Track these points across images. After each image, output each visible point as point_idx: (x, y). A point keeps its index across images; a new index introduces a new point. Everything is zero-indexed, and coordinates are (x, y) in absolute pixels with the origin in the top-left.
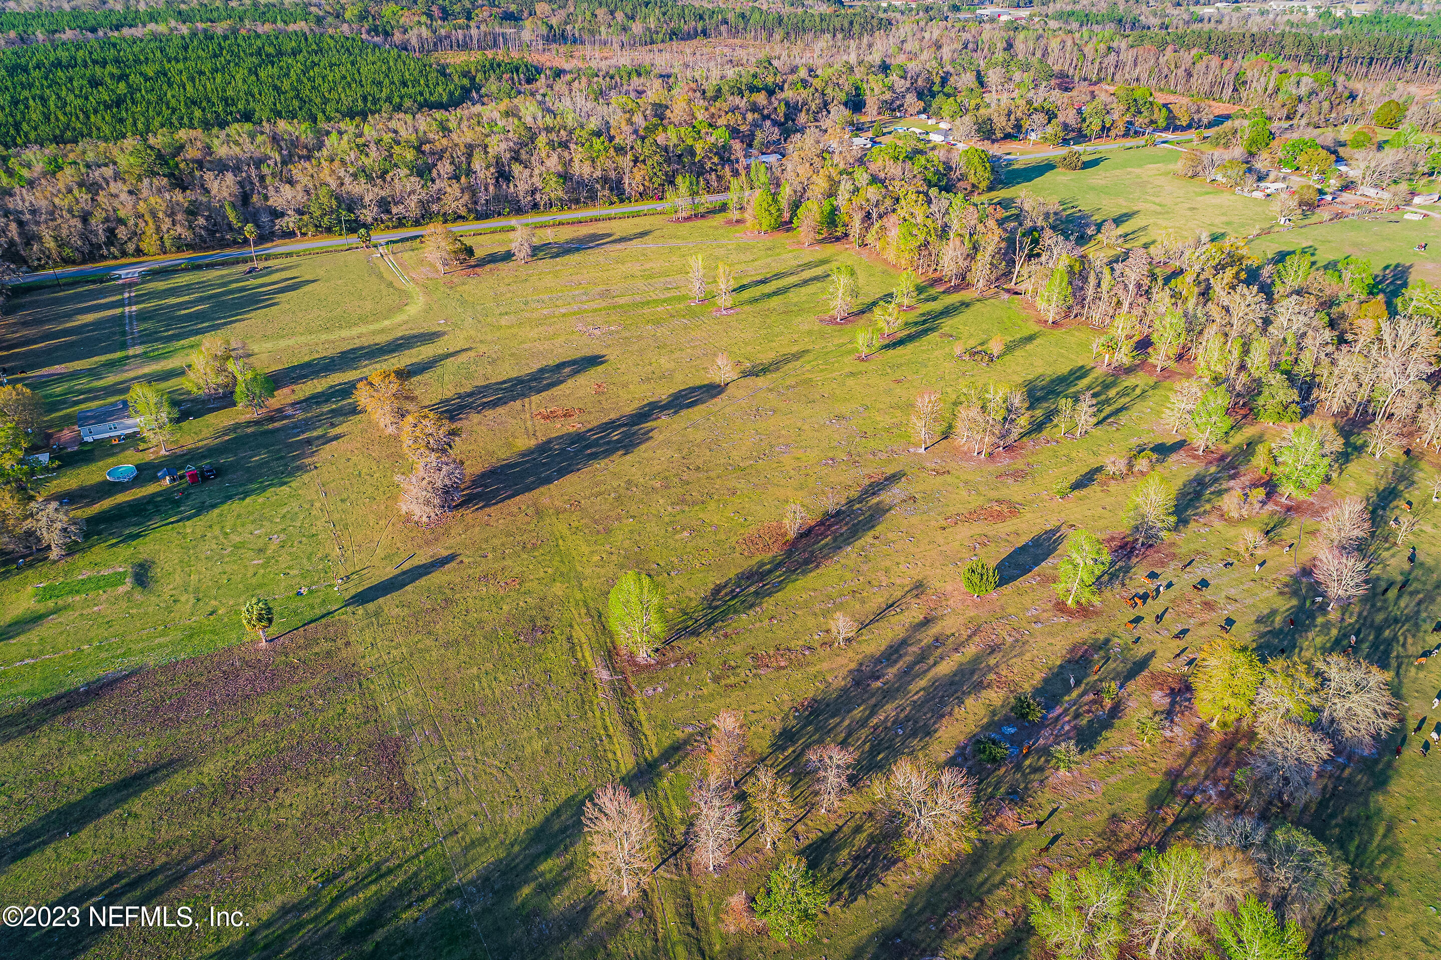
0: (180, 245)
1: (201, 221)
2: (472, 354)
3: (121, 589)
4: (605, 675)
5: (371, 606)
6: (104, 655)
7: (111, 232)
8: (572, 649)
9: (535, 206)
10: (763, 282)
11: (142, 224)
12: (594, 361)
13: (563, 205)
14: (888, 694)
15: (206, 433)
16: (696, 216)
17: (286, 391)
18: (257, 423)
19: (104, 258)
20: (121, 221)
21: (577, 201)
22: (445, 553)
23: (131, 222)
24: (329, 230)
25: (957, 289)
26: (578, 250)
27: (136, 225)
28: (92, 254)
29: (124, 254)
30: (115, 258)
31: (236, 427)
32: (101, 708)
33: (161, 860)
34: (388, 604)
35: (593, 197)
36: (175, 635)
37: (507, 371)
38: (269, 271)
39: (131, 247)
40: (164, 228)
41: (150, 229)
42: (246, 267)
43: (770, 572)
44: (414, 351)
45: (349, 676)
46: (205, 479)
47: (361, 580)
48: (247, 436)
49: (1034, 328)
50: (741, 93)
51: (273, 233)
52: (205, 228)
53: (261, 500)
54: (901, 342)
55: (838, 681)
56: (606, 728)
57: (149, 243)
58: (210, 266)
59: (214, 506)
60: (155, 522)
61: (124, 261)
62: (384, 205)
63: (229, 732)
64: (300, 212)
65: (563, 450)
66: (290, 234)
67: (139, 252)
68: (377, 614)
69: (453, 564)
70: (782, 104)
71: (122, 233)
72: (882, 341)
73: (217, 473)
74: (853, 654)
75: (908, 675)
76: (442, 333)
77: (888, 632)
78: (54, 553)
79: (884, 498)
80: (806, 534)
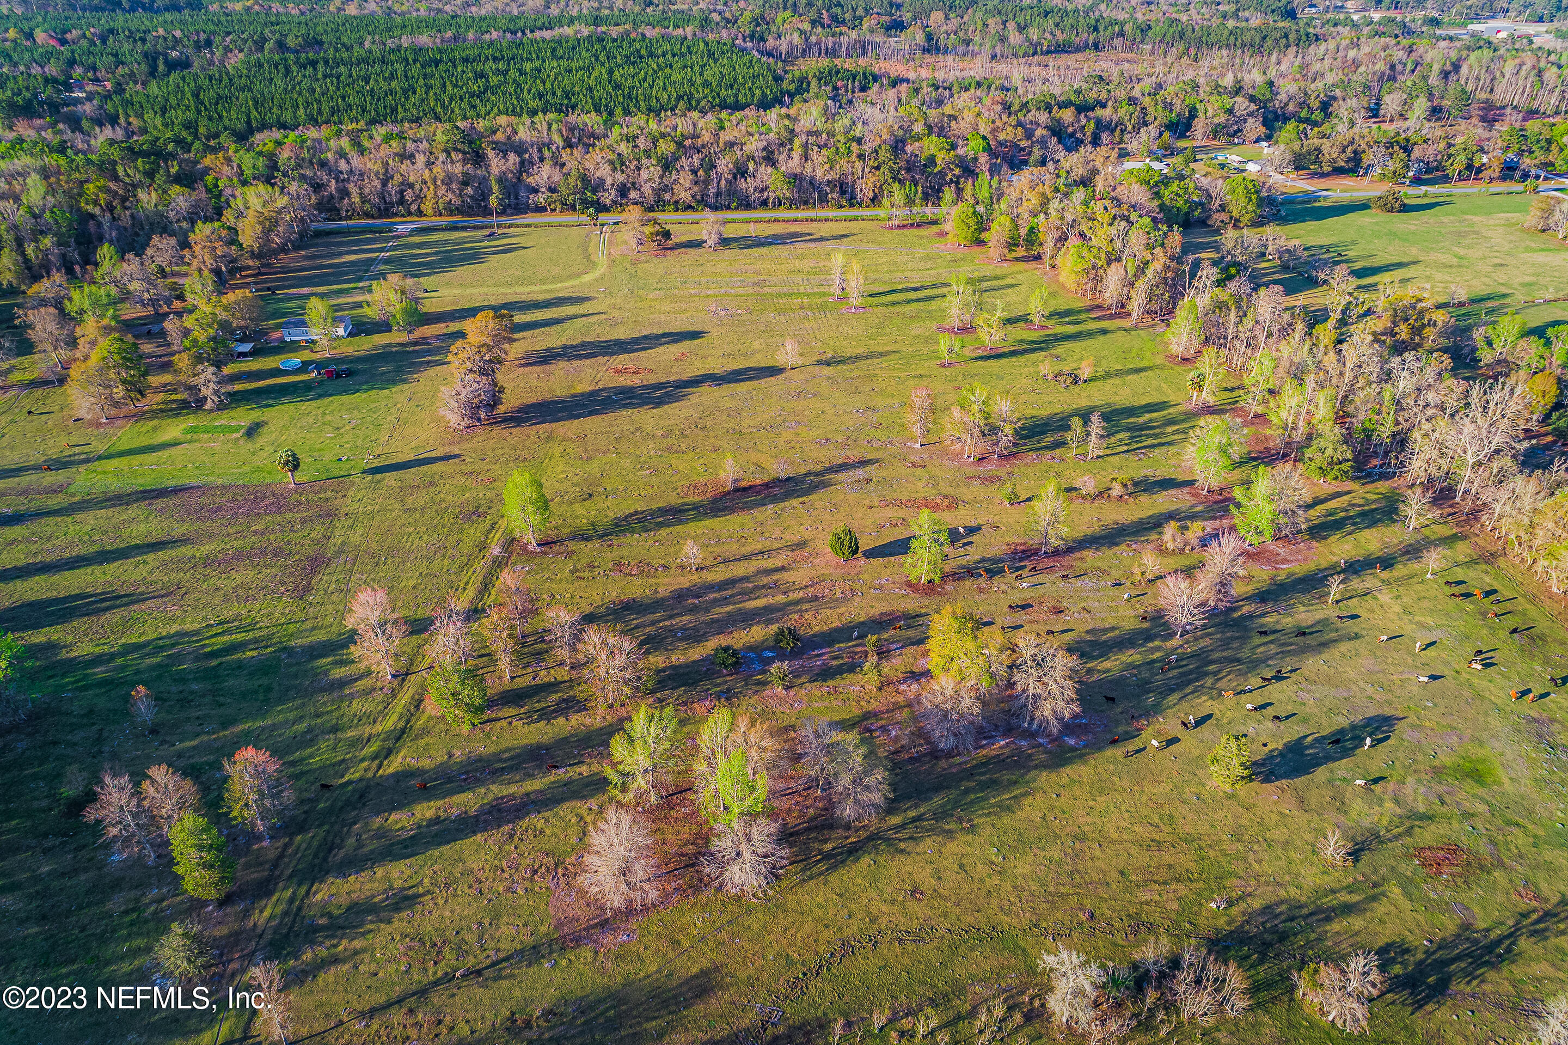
0: (450, 209)
1: (469, 191)
2: (603, 317)
3: (235, 435)
4: (497, 551)
5: (378, 476)
6: (196, 472)
7: (401, 192)
8: (489, 531)
9: (764, 203)
10: (915, 289)
11: (425, 189)
12: (695, 335)
13: (793, 203)
14: (693, 610)
15: (366, 347)
16: (912, 225)
17: (444, 325)
18: (403, 345)
19: (396, 215)
20: (411, 186)
21: (806, 203)
22: (457, 452)
23: (417, 187)
24: (573, 208)
25: (1112, 317)
26: (770, 244)
27: (421, 190)
28: (385, 210)
29: (410, 214)
30: (403, 216)
31: (390, 345)
32: (171, 501)
33: (143, 589)
34: (391, 479)
35: (823, 200)
36: (245, 469)
37: (621, 333)
38: (505, 236)
39: (414, 207)
40: (440, 193)
41: (430, 194)
42: (487, 232)
43: (688, 510)
44: (560, 309)
45: (330, 515)
46: (339, 376)
47: (387, 459)
48: (391, 352)
49: (1159, 360)
50: (1049, 108)
51: (528, 207)
52: (471, 197)
53: (364, 396)
54: (999, 356)
55: (663, 592)
56: (467, 583)
57: (428, 207)
58: (464, 228)
59: (331, 395)
60: (284, 400)
61: (409, 219)
62: (623, 191)
63: (231, 531)
64: (552, 190)
65: (610, 397)
66: (540, 209)
67: (420, 213)
68: (378, 482)
69: (456, 460)
70: (1092, 122)
71: (409, 195)
72: (980, 353)
73: (350, 373)
74: (696, 578)
75: (725, 601)
76: (594, 298)
77: (740, 570)
78: (209, 405)
79: (842, 476)
80: (745, 489)
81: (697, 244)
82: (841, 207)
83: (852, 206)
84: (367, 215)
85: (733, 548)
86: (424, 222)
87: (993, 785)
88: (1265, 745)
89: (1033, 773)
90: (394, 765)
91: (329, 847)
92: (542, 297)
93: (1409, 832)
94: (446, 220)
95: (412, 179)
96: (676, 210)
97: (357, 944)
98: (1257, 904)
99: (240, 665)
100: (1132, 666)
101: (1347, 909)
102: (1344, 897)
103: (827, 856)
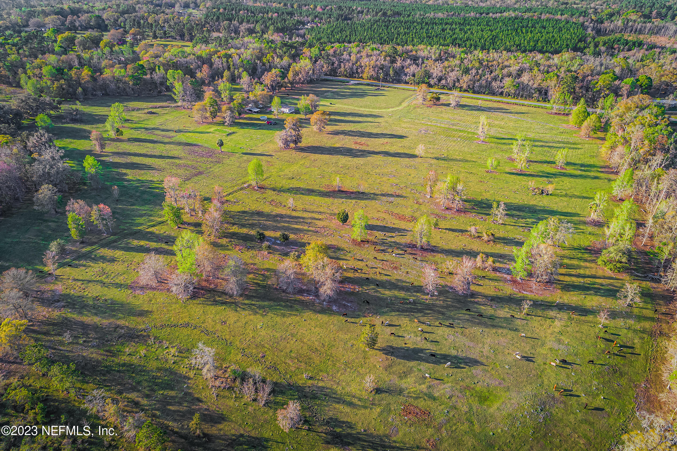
2: (377, 124)
4: (246, 185)
6: (204, 141)
7: (358, 69)
9: (501, 94)
11: (366, 69)
12: (401, 137)
13: (516, 96)
14: (275, 221)
16: (564, 114)
20: (362, 67)
22: (273, 155)
23: (364, 68)
29: (359, 77)
32: (189, 147)
34: (246, 157)
38: (382, 90)
41: (367, 71)
42: (377, 88)
43: (316, 192)
44: (366, 118)
46: (271, 124)
47: (253, 151)
53: (271, 131)
55: (274, 213)
57: (365, 76)
58: (371, 85)
59: (263, 129)
61: (359, 80)
62: (440, 80)
63: (192, 159)
68: (242, 157)
71: (360, 70)
72: (514, 171)
73: (275, 124)
74: (289, 212)
75: (288, 222)
76: (383, 117)
77: (305, 215)
78: (226, 124)
79: (384, 198)
80: (343, 191)
81: (448, 105)
82: (539, 101)
83: (545, 101)
84: (346, 76)
85: (314, 208)
86: (362, 81)
87: (291, 307)
88: (405, 344)
89: (309, 311)
90: (150, 230)
91: (115, 241)
92: (366, 113)
93: (416, 398)
94: (368, 81)
95: (362, 65)
96: (461, 91)
97: (92, 265)
98: (321, 384)
99: (152, 192)
100: (396, 297)
101: (351, 404)
102: (355, 401)
103: (215, 301)
